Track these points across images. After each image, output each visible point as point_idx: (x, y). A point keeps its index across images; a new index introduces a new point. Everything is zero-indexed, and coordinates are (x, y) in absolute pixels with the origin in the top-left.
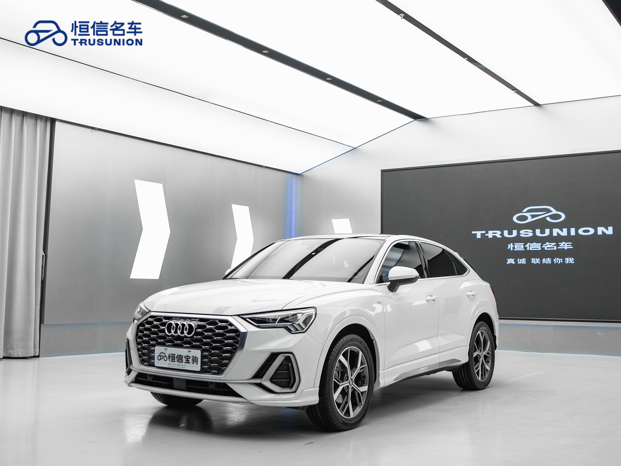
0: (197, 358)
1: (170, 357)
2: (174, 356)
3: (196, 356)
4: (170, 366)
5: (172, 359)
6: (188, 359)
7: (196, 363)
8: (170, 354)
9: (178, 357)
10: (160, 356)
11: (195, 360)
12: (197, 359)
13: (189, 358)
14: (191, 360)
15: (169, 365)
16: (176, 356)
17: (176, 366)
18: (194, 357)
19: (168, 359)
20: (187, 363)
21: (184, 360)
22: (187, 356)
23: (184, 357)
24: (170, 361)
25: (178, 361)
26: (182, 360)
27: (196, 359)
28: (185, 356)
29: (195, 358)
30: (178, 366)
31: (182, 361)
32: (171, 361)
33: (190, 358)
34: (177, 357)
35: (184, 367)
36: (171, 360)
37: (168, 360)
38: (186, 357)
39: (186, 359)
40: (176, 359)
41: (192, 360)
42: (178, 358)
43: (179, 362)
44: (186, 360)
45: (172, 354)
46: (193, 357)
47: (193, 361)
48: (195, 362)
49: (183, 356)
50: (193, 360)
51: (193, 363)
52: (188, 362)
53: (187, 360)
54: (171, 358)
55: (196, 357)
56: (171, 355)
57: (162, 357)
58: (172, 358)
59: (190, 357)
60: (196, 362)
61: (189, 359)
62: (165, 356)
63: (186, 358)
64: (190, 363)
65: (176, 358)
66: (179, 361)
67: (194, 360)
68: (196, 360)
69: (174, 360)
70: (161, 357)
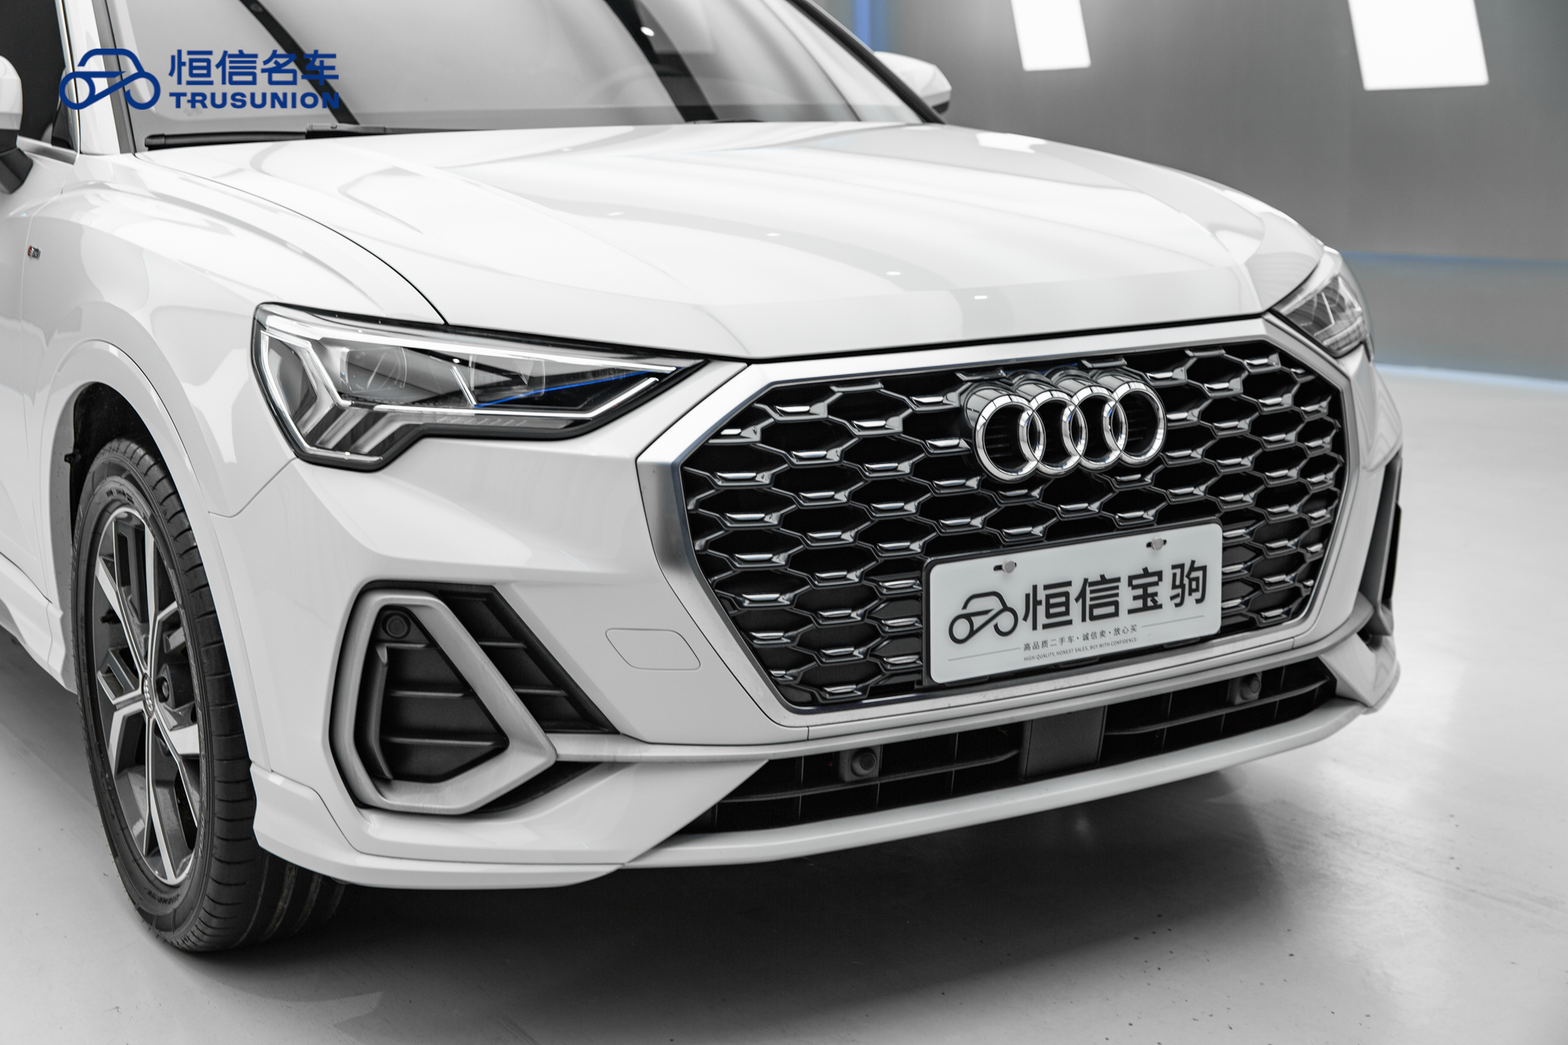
0: (1204, 569)
1: (1037, 603)
2: (1067, 595)
3: (1193, 562)
4: (1039, 657)
5: (1048, 615)
6: (1151, 590)
7: (1198, 595)
8: (1035, 588)
9: (1088, 589)
10: (968, 617)
11: (1191, 580)
12: (1199, 574)
13: (1155, 579)
14: (1164, 591)
15: (1029, 653)
16: (1074, 591)
17: (1079, 643)
18: (1182, 566)
19: (1025, 619)
20: (1145, 608)
21: (1126, 597)
22: (1146, 573)
23: (1123, 585)
24: (1035, 627)
25: (1089, 615)
26: (1116, 604)
27: (1194, 575)
28: (1131, 578)
29: (1193, 568)
30: (1091, 642)
31: (1111, 609)
32: (1045, 627)
33: (1160, 579)
34: (1082, 595)
35: (1130, 635)
36: (1042, 619)
37: (1025, 627)
38: (1135, 582)
39: (1140, 592)
40: (1075, 609)
41: (1174, 587)
42: (1088, 596)
43: (1093, 618)
44: (1135, 598)
45: (1046, 587)
46: (1178, 571)
47: (1179, 591)
48: (1191, 591)
49: (1118, 580)
50: (1182, 586)
51: (1178, 600)
52: (1150, 603)
53: (1144, 597)
54: (1041, 610)
55: (1196, 565)
56: (1042, 595)
57: (978, 621)
58: (1049, 606)
59: (1159, 574)
60: (1197, 590)
61: (1156, 584)
62: (1006, 608)
63: (1134, 587)
64: (1160, 606)
65: (1077, 600)
66: (1097, 612)
67: (1186, 581)
68: (1197, 579)
69: (1067, 613)
70: (974, 619)
